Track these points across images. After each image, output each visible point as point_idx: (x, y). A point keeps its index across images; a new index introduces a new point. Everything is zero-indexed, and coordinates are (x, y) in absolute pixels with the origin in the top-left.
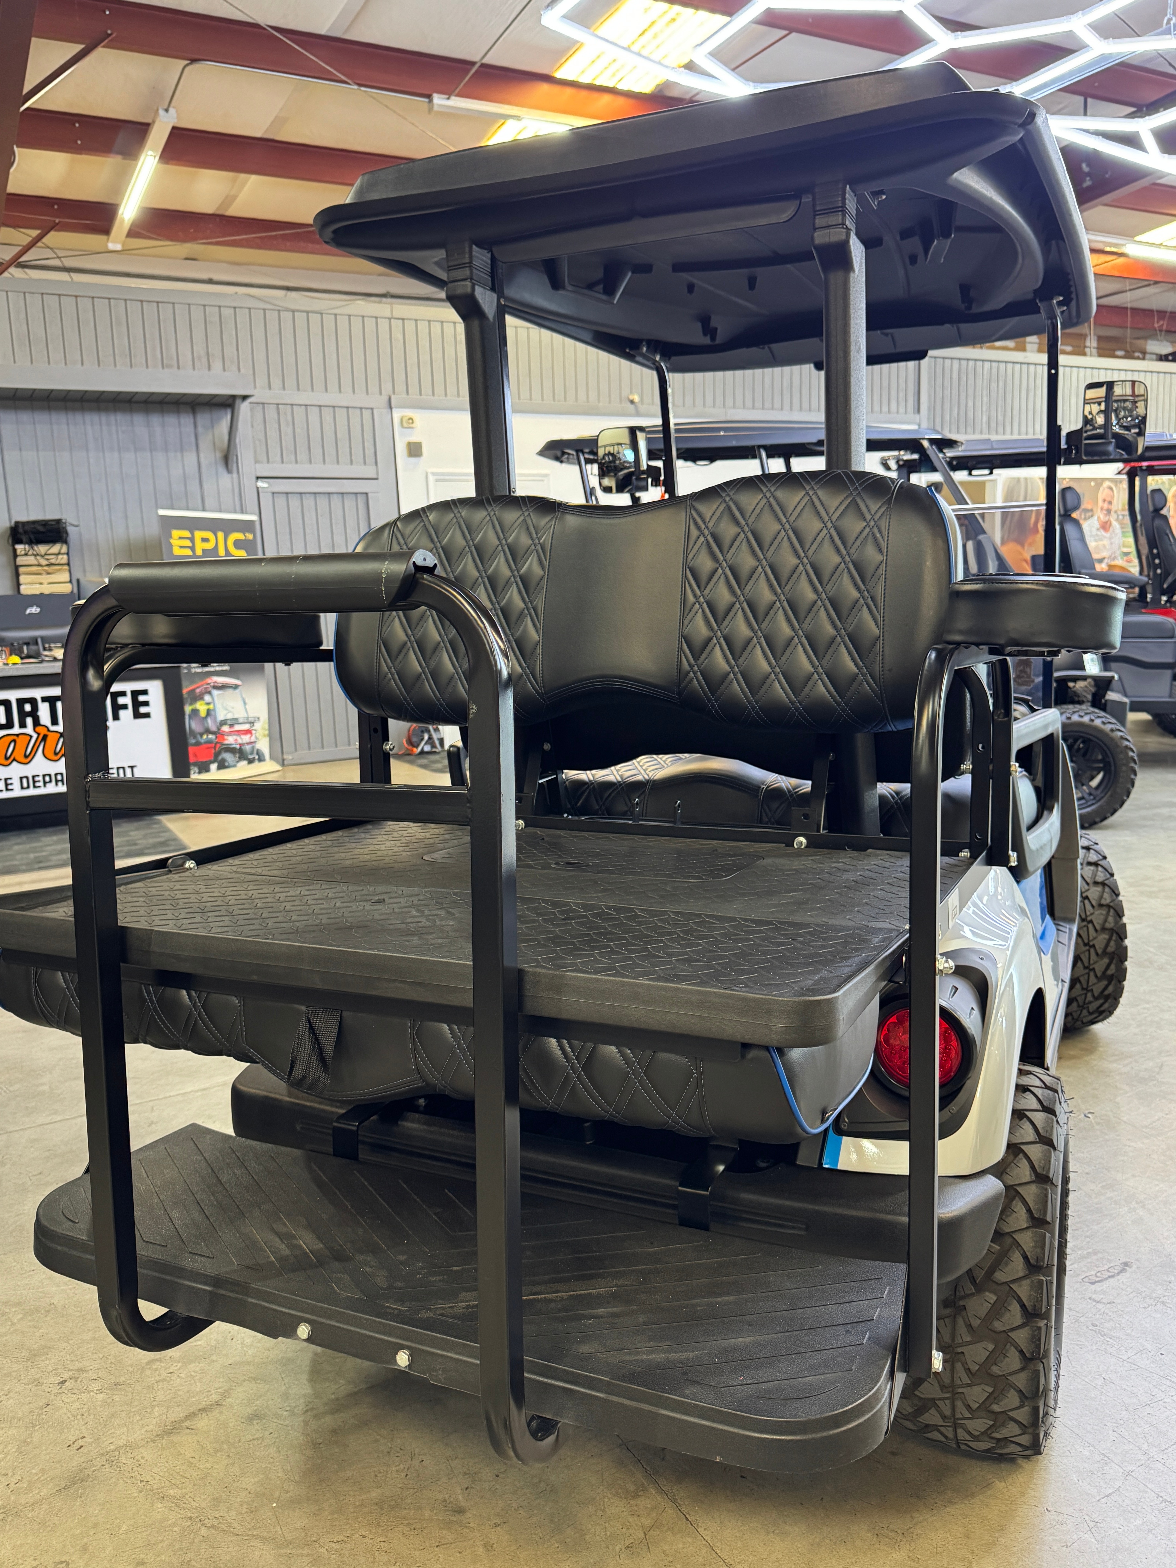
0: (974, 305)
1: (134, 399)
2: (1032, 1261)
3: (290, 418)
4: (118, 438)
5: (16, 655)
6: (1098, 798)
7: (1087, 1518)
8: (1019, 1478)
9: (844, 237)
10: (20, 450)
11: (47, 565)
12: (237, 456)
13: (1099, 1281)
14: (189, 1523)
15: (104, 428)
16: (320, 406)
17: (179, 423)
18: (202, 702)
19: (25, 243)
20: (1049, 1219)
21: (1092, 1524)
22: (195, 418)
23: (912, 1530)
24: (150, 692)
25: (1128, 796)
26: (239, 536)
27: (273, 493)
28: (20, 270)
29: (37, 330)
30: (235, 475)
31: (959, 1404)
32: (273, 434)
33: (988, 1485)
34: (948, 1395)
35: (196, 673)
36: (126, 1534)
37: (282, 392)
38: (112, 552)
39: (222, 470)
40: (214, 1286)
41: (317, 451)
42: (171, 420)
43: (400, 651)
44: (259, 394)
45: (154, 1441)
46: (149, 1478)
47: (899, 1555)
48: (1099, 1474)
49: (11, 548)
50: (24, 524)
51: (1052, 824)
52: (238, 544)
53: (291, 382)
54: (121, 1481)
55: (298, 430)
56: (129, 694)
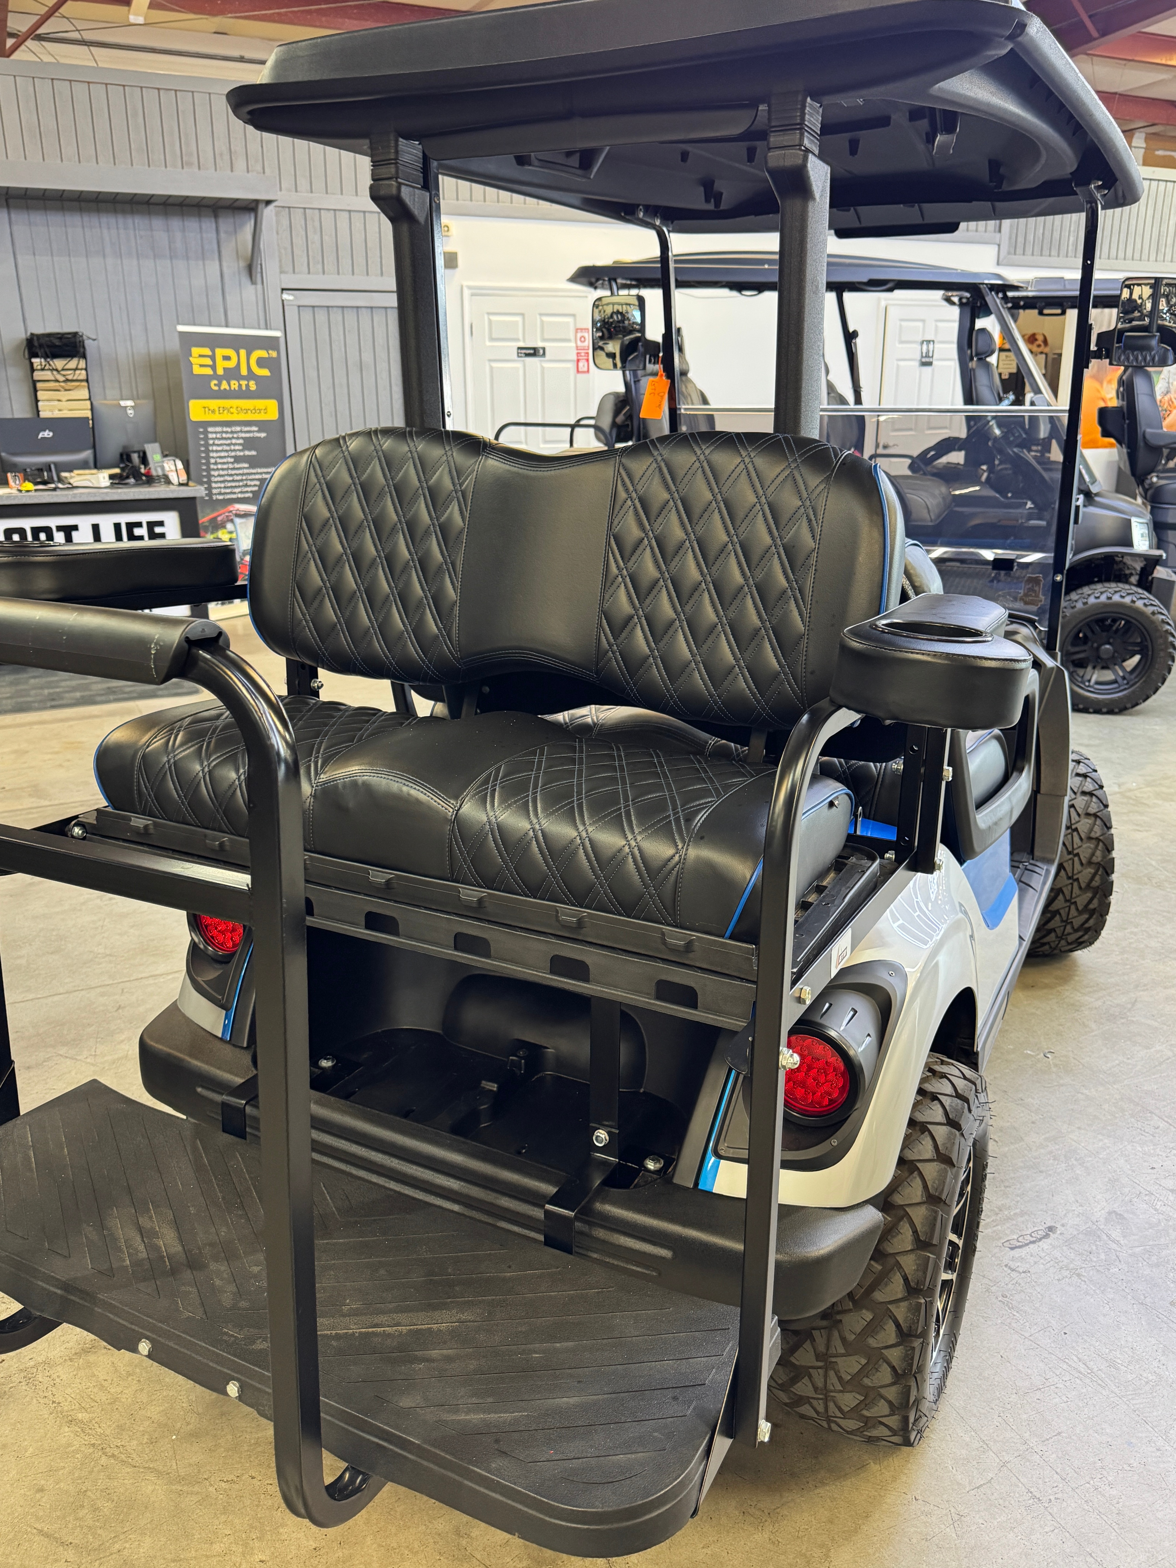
0: (1005, 183)
1: (152, 200)
2: (912, 1284)
3: (317, 224)
4: (136, 243)
5: (29, 481)
6: (1131, 683)
7: (953, 1510)
8: (895, 1461)
9: (800, 162)
10: (34, 254)
11: (64, 381)
12: (261, 265)
13: (1020, 1247)
14: (91, 1450)
15: (122, 231)
16: (350, 211)
17: (201, 228)
18: (225, 531)
19: (42, 12)
20: (935, 1241)
21: (956, 1517)
22: (216, 223)
23: (778, 1510)
24: (166, 523)
25: (1163, 683)
26: (263, 353)
27: (299, 307)
28: (37, 42)
29: (48, 122)
30: (259, 286)
31: (831, 1405)
32: (299, 241)
33: (863, 1467)
34: (821, 1396)
35: (217, 500)
36: (31, 1457)
37: (310, 195)
38: (132, 366)
39: (245, 280)
40: (65, 1290)
41: (346, 262)
42: (192, 224)
43: (315, 598)
44: (282, 197)
45: (71, 1360)
46: (61, 1399)
47: (760, 1537)
48: (975, 1463)
49: (27, 362)
50: (39, 337)
51: (1020, 785)
52: (261, 362)
53: (318, 184)
54: (35, 1400)
55: (325, 238)
56: (145, 525)
